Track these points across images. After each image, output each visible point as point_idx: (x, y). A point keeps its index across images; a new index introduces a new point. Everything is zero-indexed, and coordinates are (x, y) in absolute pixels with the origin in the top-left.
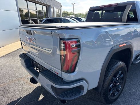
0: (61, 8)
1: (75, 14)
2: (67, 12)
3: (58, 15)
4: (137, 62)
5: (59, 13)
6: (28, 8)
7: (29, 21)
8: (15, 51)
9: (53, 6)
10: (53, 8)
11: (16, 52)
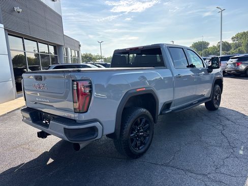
0: (79, 48)
1: (105, 59)
2: (90, 54)
3: (74, 60)
4: (166, 112)
5: (77, 56)
6: (24, 50)
7: (25, 70)
8: (5, 115)
9: (66, 46)
10: (66, 49)
11: (5, 117)
